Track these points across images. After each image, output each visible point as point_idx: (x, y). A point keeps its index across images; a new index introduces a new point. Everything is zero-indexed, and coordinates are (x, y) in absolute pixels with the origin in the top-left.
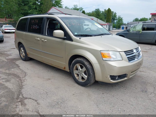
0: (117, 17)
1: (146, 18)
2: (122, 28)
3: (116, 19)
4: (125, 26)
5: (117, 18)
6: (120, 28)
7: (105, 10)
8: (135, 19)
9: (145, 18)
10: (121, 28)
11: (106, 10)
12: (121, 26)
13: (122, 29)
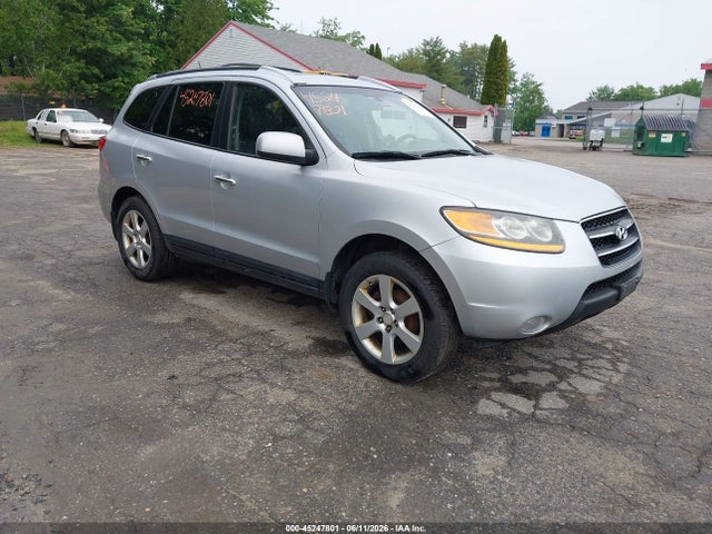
0: (519, 79)
1: (646, 86)
2: (544, 129)
3: (514, 91)
4: (554, 123)
5: (518, 84)
6: (533, 130)
7: (463, 46)
8: (595, 91)
9: (641, 87)
10: (539, 129)
11: (469, 46)
12: (537, 121)
13: (543, 135)
